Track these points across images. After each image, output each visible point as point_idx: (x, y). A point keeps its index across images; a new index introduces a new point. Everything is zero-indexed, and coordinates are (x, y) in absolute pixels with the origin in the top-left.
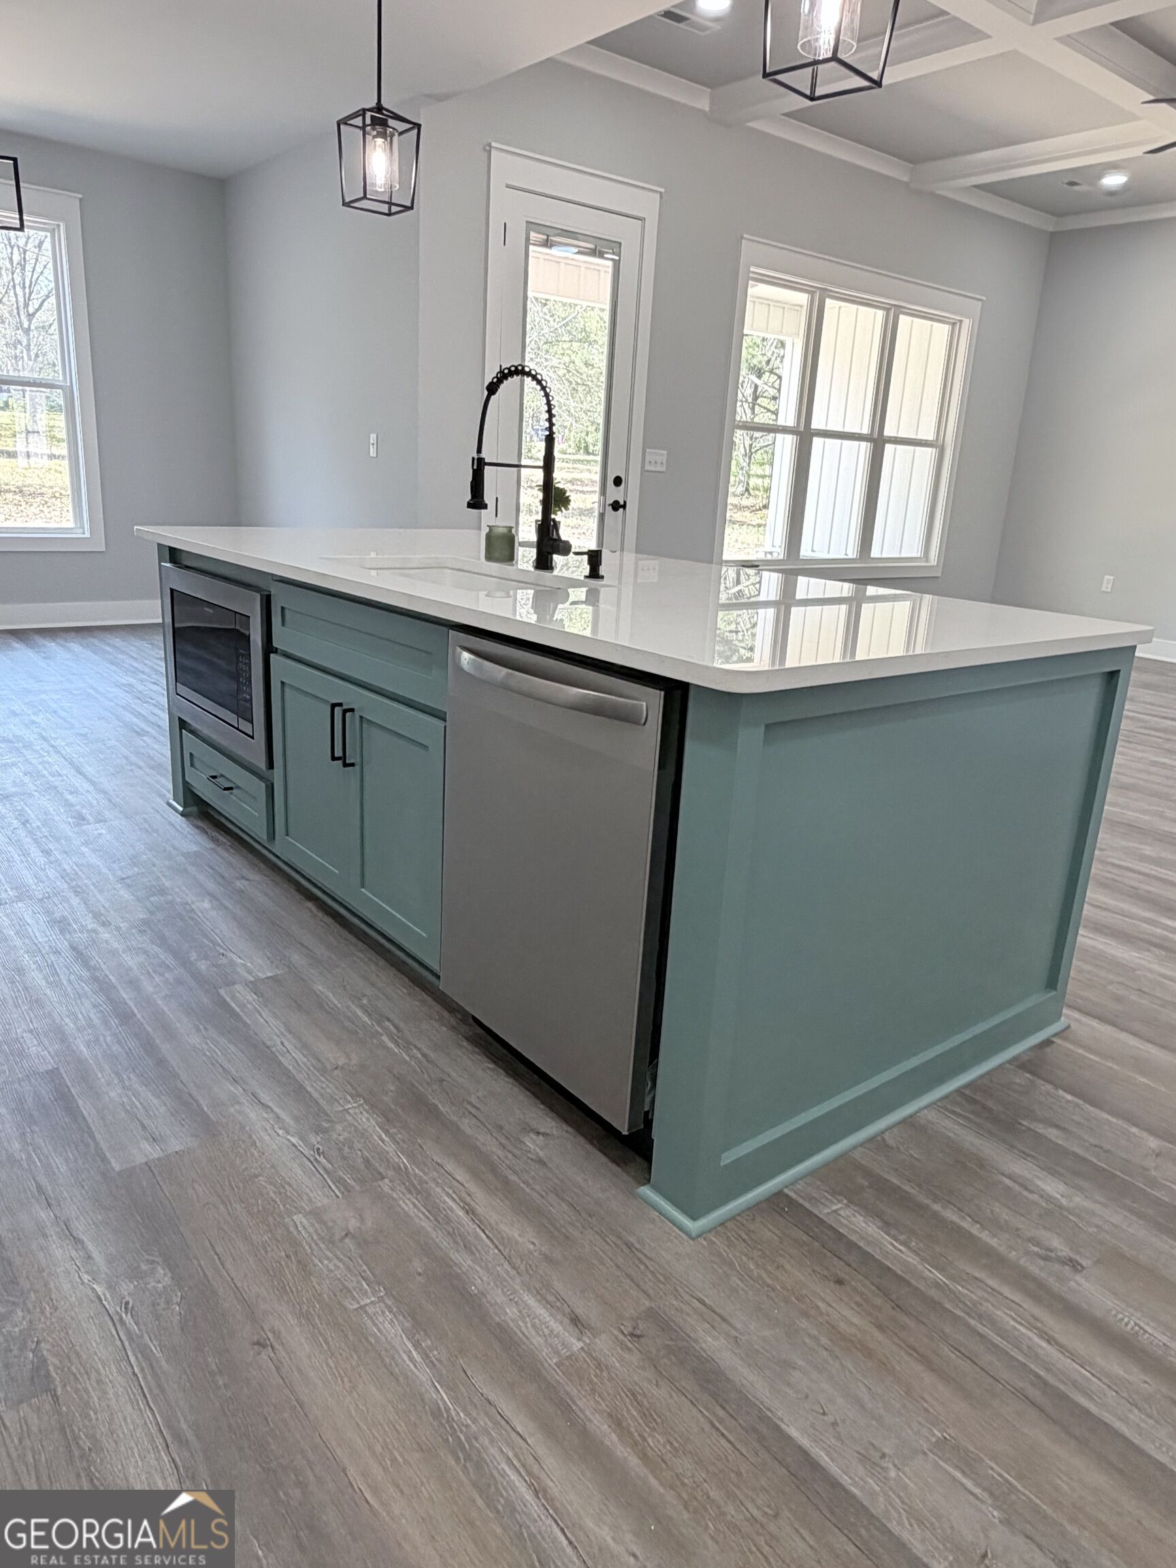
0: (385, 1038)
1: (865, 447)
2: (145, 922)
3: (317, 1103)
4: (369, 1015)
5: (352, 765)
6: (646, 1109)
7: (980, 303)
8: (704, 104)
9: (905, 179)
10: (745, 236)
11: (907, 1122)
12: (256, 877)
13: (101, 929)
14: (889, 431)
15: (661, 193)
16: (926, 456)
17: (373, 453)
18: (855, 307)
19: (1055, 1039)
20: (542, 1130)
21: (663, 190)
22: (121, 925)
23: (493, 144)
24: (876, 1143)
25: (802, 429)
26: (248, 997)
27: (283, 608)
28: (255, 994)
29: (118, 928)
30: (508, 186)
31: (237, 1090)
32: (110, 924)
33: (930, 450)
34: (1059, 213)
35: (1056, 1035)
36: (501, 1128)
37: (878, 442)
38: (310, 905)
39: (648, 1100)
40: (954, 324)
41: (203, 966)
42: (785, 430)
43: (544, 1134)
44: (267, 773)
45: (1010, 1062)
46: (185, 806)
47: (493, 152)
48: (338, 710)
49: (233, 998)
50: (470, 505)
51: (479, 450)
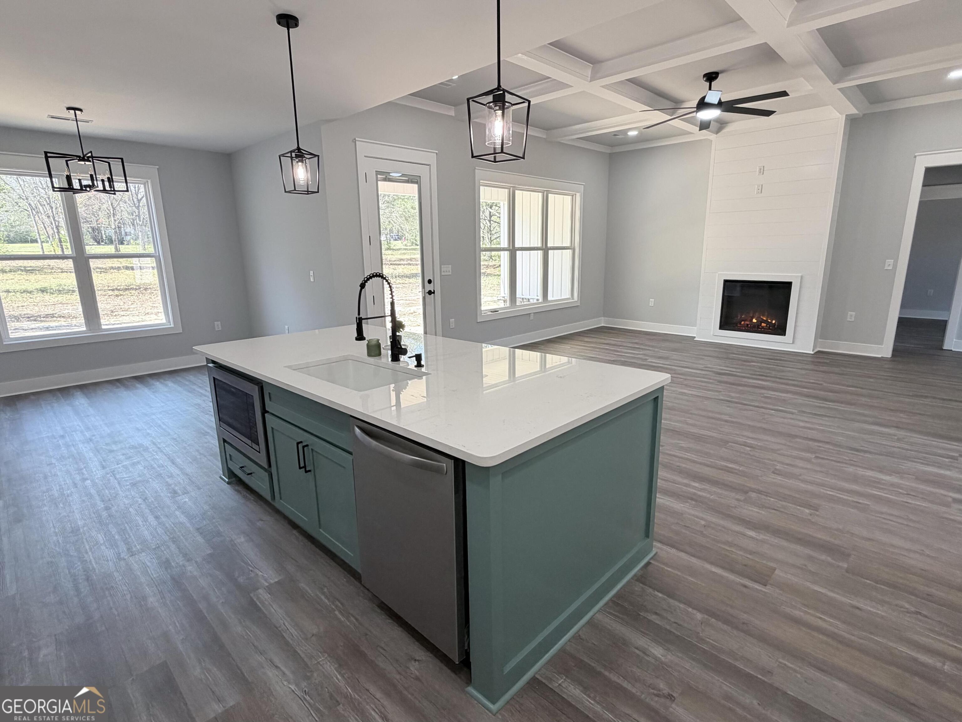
0: (337, 613)
1: (540, 253)
2: (211, 555)
3: (303, 660)
4: (328, 599)
5: (310, 471)
6: (466, 648)
7: (583, 186)
8: (452, 113)
9: (544, 137)
10: (477, 168)
11: (590, 623)
12: (267, 518)
13: (187, 564)
14: (550, 245)
15: (436, 153)
16: (569, 252)
17: (312, 280)
18: (529, 193)
19: (651, 561)
20: (417, 658)
21: (437, 152)
22: (198, 559)
23: (357, 139)
24: (577, 637)
25: (511, 248)
26: (266, 597)
27: (269, 393)
28: (269, 594)
29: (196, 562)
30: (365, 156)
31: (261, 659)
32: (192, 560)
33: (568, 250)
34: (612, 146)
35: (652, 558)
36: (397, 661)
37: (545, 250)
38: (295, 532)
39: (466, 644)
40: (572, 196)
41: (241, 580)
42: (504, 249)
43: (418, 661)
44: (269, 469)
45: (632, 578)
46: (229, 479)
47: (357, 142)
48: (300, 446)
49: (258, 598)
50: (357, 339)
51: (359, 314)
